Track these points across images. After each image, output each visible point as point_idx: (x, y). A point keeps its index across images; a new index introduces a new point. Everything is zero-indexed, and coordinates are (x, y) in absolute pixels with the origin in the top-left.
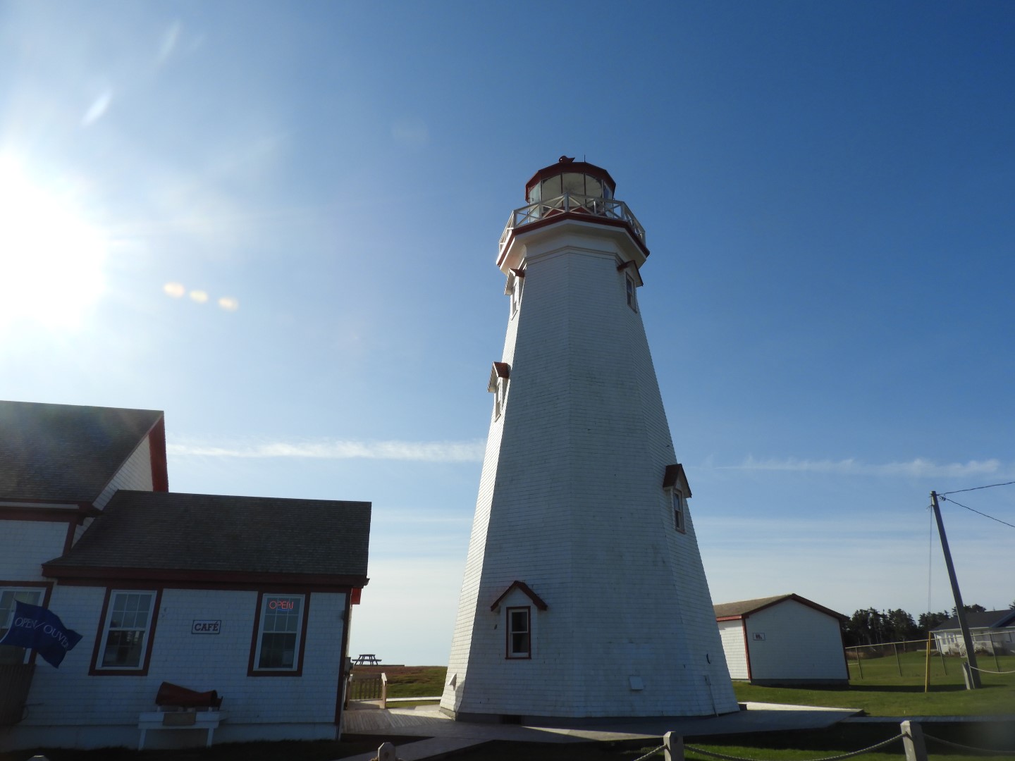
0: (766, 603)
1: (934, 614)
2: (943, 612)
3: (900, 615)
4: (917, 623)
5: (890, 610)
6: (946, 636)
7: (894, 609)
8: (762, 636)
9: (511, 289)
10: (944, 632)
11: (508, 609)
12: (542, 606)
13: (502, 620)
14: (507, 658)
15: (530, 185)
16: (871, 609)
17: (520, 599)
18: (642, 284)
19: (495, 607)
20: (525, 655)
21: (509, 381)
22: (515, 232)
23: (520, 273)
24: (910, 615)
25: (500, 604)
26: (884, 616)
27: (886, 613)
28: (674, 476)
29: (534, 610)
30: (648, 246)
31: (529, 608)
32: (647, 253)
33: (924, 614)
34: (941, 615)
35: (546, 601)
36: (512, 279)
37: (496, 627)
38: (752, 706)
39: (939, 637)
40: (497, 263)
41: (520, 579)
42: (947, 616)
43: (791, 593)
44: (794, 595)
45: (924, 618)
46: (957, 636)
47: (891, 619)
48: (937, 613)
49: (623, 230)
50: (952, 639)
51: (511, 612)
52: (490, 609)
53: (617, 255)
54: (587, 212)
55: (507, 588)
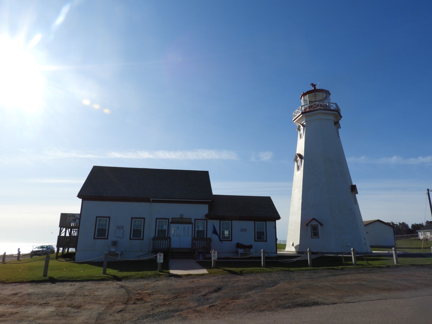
0: (371, 222)
1: (417, 224)
2: (421, 223)
3: (404, 225)
4: (410, 227)
5: (399, 223)
6: (423, 233)
7: (401, 222)
8: (368, 232)
9: (299, 130)
10: (422, 231)
11: (311, 225)
12: (321, 225)
13: (309, 228)
14: (312, 238)
15: (304, 95)
16: (392, 222)
17: (314, 223)
18: (340, 128)
19: (307, 225)
20: (318, 237)
21: (303, 160)
22: (302, 113)
23: (303, 125)
24: (407, 225)
25: (309, 224)
26: (397, 225)
27: (398, 224)
28: (354, 189)
29: (319, 226)
30: (342, 114)
31: (318, 225)
32: (341, 117)
33: (413, 224)
34: (420, 224)
35: (322, 223)
36: (299, 126)
37: (307, 230)
38: (373, 252)
39: (420, 233)
40: (293, 120)
41: (314, 217)
42: (423, 225)
43: (378, 219)
44: (379, 220)
45: (413, 226)
46: (427, 233)
47: (399, 226)
48: (418, 224)
49: (336, 113)
50: (425, 234)
51: (312, 226)
52: (306, 225)
53: (334, 120)
54: (325, 107)
55: (311, 220)
